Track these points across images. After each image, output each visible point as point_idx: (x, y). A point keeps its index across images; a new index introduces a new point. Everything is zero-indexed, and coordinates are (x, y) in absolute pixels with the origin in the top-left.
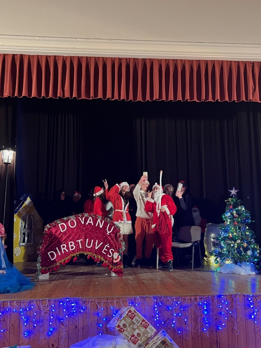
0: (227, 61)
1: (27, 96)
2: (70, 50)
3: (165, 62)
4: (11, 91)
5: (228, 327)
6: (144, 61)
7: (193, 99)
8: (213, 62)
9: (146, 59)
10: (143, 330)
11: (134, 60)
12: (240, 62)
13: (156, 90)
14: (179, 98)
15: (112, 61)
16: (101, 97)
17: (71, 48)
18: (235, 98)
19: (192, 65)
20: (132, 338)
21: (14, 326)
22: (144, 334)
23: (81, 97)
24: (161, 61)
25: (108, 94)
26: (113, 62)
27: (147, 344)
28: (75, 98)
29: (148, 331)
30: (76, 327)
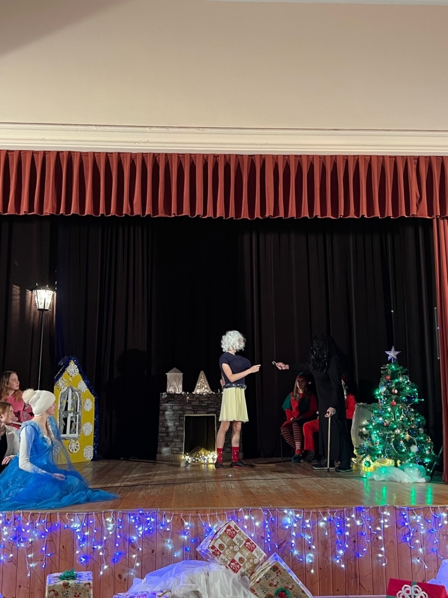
0: (378, 156)
1: (78, 213)
2: (142, 144)
3: (283, 159)
4: (55, 206)
5: (373, 554)
6: (252, 158)
7: (326, 215)
8: (357, 158)
9: (254, 155)
10: (247, 554)
11: (236, 158)
12: (397, 158)
13: (269, 202)
14: (305, 213)
15: (203, 159)
16: (187, 214)
17: (143, 143)
18: (389, 213)
19: (324, 163)
20: (232, 564)
21: (65, 548)
22: (249, 559)
23: (158, 214)
24: (277, 158)
25: (198, 209)
26: (206, 160)
27: (253, 573)
28: (149, 216)
29: (254, 556)
30: (153, 551)
